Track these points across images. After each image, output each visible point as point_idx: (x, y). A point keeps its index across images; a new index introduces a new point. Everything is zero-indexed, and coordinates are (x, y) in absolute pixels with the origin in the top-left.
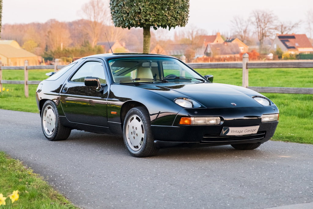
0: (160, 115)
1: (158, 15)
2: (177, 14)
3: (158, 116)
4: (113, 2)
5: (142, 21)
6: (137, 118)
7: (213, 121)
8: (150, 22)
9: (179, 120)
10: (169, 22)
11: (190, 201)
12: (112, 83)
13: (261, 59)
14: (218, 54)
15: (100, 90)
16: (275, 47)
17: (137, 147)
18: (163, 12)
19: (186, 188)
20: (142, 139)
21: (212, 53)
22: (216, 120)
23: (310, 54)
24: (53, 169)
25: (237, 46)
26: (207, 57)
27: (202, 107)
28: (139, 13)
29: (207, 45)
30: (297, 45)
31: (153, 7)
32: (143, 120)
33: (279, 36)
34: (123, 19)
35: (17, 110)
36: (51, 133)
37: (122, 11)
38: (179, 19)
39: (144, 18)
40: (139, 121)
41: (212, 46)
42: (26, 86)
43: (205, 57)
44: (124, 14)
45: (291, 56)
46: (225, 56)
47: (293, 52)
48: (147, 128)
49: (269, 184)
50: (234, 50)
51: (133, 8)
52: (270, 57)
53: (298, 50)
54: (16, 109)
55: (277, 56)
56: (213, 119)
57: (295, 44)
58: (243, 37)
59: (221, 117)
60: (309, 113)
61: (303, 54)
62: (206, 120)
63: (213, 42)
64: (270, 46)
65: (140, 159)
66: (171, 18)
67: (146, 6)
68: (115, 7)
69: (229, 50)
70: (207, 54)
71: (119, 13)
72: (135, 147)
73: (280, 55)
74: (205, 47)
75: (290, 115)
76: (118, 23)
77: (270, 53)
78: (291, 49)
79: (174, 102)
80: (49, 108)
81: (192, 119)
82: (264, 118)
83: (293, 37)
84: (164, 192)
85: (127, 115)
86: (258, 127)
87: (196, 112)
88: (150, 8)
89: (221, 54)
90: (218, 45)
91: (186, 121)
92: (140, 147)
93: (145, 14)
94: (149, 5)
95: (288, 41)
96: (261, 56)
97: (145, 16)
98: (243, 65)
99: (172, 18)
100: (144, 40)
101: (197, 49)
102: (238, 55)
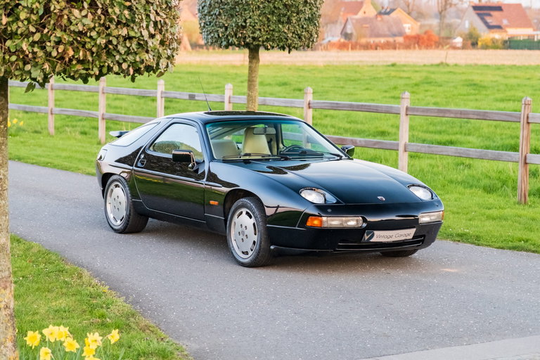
0: (280, 210)
1: (273, 30)
2: (302, 30)
3: (276, 210)
4: (203, 8)
5: (248, 40)
6: (247, 213)
7: (352, 222)
8: (260, 41)
9: (307, 221)
10: (290, 41)
11: (320, 340)
12: (212, 159)
13: (440, 47)
14: (365, 36)
15: (195, 169)
16: (467, 25)
17: (246, 253)
18: (280, 26)
19: (316, 320)
20: (254, 242)
21: (355, 33)
22: (357, 221)
23: (528, 39)
24: (134, 284)
25: (398, 23)
26: (346, 41)
27: (338, 202)
28: (244, 27)
29: (346, 19)
30: (505, 22)
31: (264, 19)
32: (255, 217)
33: (474, 5)
34: (219, 35)
35: (46, 165)
36: (119, 222)
37: (217, 23)
38: (305, 37)
39: (251, 35)
40: (251, 217)
41: (354, 21)
42: (50, 116)
43: (342, 40)
44: (221, 27)
45: (493, 42)
46: (377, 40)
47: (497, 35)
48: (261, 228)
49: (423, 316)
50: (395, 30)
51: (234, 20)
52: (456, 43)
53: (506, 32)
54: (44, 163)
55: (469, 42)
56: (352, 220)
57: (501, 21)
58: (410, 7)
59: (363, 218)
60: (500, 185)
61: (515, 39)
62: (342, 221)
63: (356, 14)
64: (459, 21)
65: (251, 269)
66: (292, 36)
67: (255, 17)
68: (206, 15)
69: (386, 29)
70: (347, 36)
71: (213, 26)
72: (243, 253)
73: (474, 41)
74: (343, 22)
75: (471, 187)
76: (210, 40)
77: (458, 36)
78: (495, 30)
79: (299, 194)
80: (117, 186)
81: (324, 219)
82: (423, 217)
83: (499, 8)
84: (287, 325)
85: (233, 208)
86: (414, 230)
87: (329, 210)
88: (261, 21)
89: (371, 36)
90: (365, 20)
91: (316, 222)
92: (250, 253)
93: (253, 29)
94: (259, 16)
95: (490, 15)
96: (441, 41)
97: (253, 33)
98: (402, 110)
99: (294, 36)
100: (250, 67)
101: (329, 25)
102: (400, 39)
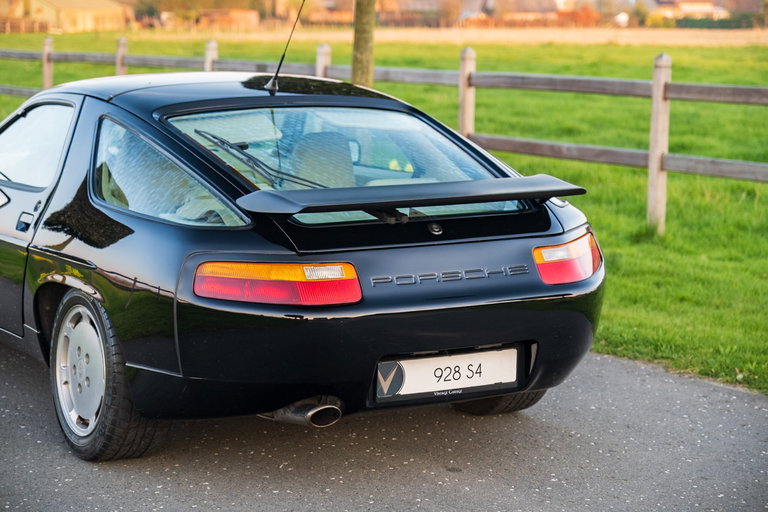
14: (510, 12)
21: (498, 8)
26: (487, 18)
43: (483, 17)
47: (669, 13)
50: (545, 4)
52: (620, 21)
53: (680, 8)
55: (636, 20)
70: (488, 12)
73: (642, 19)
77: (622, 12)
96: (602, 18)
98: (655, 88)
102: (552, 16)
